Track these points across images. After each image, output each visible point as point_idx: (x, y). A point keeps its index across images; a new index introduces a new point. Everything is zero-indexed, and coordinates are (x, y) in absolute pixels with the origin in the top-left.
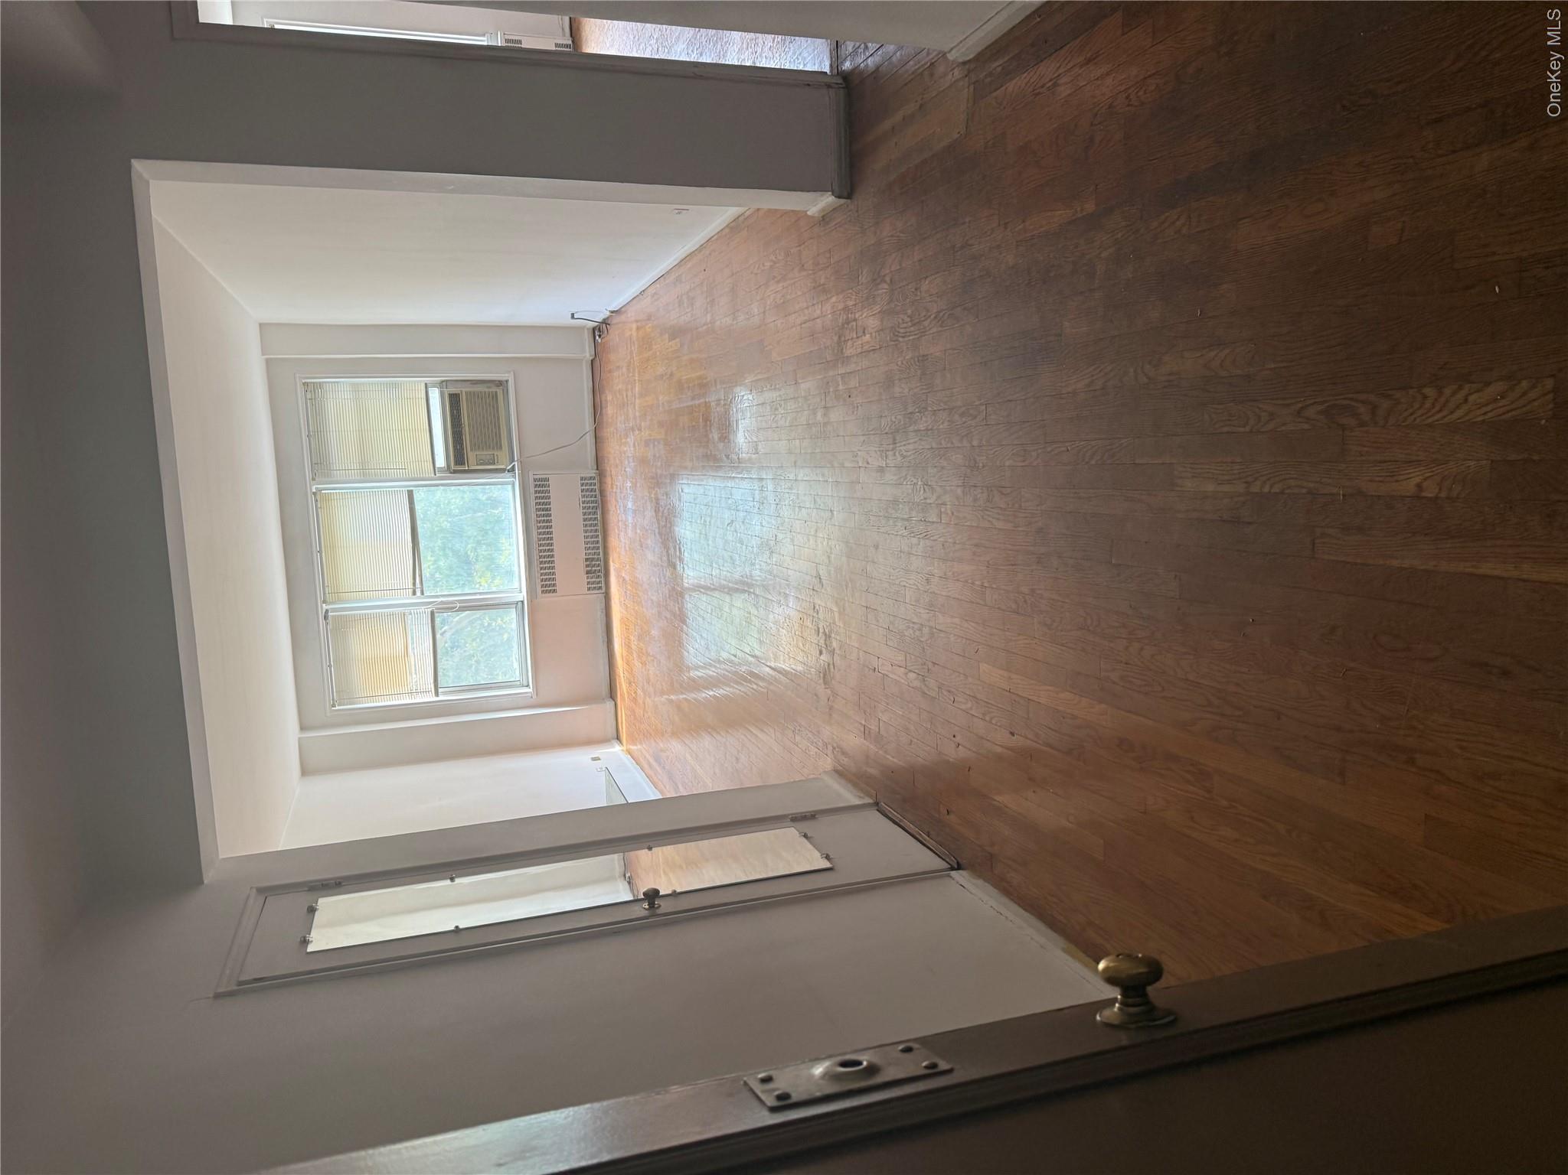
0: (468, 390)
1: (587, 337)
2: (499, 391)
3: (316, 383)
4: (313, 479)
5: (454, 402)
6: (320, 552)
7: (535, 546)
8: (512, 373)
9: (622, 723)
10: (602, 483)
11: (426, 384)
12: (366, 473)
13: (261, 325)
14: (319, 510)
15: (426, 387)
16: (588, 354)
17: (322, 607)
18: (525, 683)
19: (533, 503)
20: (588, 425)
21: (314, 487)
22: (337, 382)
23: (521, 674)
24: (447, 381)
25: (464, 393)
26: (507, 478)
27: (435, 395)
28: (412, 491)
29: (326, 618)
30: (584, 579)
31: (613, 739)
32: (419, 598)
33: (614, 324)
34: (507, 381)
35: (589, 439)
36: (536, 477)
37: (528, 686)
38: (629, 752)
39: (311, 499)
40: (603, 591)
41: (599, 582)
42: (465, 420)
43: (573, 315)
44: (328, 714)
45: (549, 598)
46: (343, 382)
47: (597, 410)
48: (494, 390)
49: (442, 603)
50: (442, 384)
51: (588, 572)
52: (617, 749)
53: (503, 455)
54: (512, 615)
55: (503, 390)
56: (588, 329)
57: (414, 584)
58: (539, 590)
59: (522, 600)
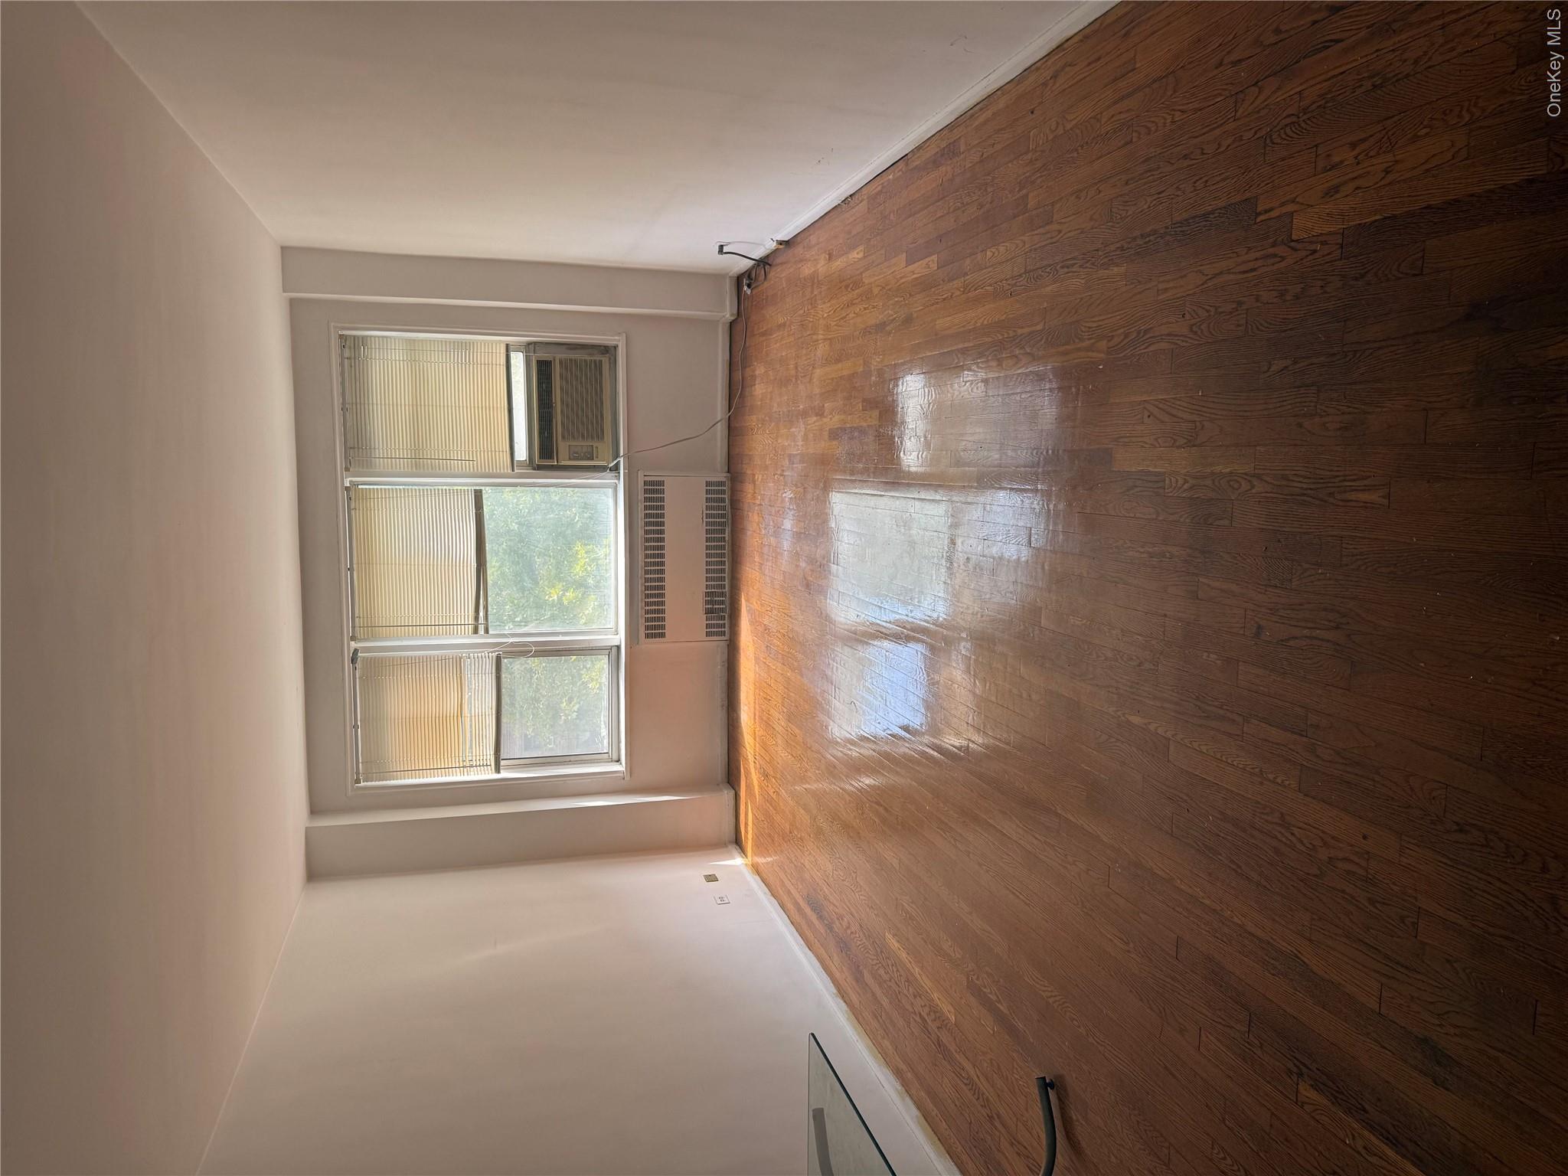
0: (564, 356)
1: (728, 288)
2: (605, 360)
3: (358, 337)
4: (347, 469)
5: (543, 374)
6: (351, 569)
7: (641, 572)
8: (624, 335)
9: (746, 824)
10: (734, 491)
11: (507, 345)
12: (420, 464)
13: (284, 250)
14: (353, 512)
15: (507, 350)
16: (728, 314)
17: (349, 645)
18: (615, 757)
19: (641, 515)
20: (720, 411)
21: (348, 479)
22: (386, 337)
23: (610, 744)
24: (535, 343)
25: (557, 362)
26: (608, 479)
27: (518, 360)
28: (481, 491)
29: (354, 660)
30: (701, 620)
31: (730, 842)
32: (482, 637)
33: (777, 265)
34: (616, 347)
35: (720, 430)
36: (647, 479)
37: (618, 761)
38: (756, 869)
39: (342, 495)
40: (727, 637)
41: (723, 626)
42: (557, 395)
43: (721, 247)
44: (350, 793)
45: (654, 644)
46: (395, 338)
47: (736, 393)
48: (598, 359)
49: (512, 644)
50: (529, 348)
51: (708, 612)
52: (738, 861)
53: (604, 448)
54: (603, 663)
55: (610, 359)
56: (730, 277)
57: (477, 618)
58: (642, 632)
59: (618, 644)
